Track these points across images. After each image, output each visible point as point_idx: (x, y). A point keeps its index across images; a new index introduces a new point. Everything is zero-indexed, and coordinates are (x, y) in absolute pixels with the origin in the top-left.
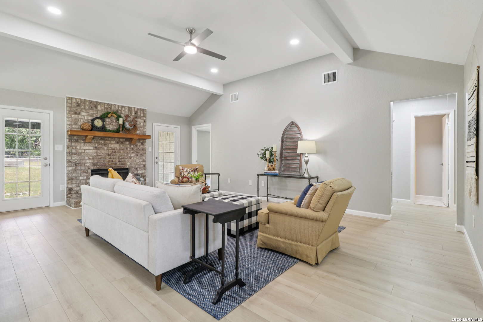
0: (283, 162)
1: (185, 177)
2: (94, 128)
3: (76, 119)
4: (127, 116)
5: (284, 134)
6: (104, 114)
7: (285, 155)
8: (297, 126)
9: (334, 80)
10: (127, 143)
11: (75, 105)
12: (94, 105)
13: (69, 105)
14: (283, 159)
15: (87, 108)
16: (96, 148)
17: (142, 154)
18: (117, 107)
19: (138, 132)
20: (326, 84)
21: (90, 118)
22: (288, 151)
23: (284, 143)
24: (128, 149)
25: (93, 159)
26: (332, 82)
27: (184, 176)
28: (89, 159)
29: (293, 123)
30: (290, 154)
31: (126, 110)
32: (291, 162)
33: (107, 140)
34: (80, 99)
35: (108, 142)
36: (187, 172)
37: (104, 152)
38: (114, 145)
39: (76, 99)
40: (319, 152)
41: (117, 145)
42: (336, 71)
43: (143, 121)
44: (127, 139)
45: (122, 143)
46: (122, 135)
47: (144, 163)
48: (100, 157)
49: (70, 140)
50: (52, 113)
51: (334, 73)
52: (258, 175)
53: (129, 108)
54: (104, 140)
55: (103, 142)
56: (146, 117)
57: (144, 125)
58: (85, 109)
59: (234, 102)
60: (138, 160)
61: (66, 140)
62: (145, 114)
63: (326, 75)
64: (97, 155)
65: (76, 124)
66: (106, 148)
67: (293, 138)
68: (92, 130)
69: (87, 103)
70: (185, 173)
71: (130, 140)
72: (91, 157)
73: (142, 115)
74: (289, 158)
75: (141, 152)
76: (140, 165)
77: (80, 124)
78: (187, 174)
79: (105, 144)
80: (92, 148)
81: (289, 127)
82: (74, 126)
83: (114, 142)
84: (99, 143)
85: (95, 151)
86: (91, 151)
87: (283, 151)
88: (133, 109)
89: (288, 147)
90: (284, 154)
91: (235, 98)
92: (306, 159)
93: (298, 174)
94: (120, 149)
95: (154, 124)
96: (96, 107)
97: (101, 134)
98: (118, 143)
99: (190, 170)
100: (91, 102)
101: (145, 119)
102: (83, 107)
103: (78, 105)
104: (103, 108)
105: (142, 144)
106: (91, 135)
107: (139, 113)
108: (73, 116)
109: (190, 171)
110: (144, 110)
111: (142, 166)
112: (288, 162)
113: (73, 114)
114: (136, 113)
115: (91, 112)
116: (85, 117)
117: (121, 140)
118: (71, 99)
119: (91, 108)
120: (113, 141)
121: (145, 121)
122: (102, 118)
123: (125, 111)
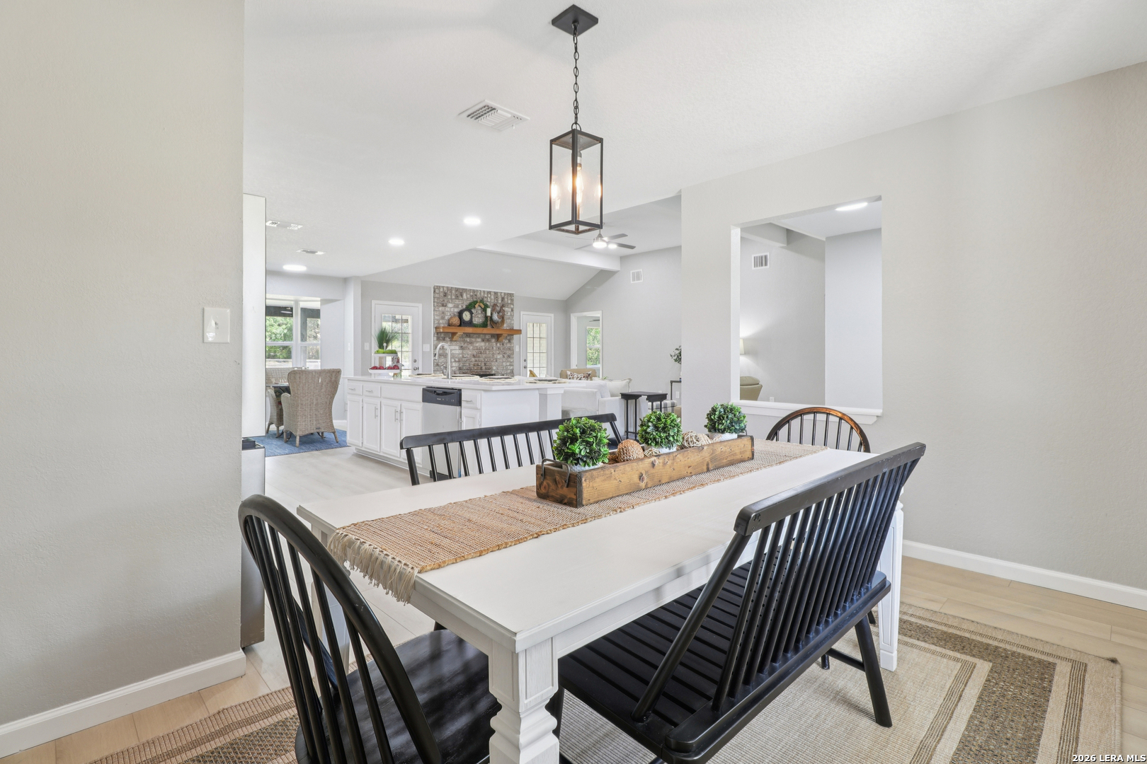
2: (462, 323)
3: (443, 313)
4: (495, 305)
6: (470, 304)
9: (766, 265)
10: (493, 340)
11: (442, 294)
12: (460, 293)
13: (437, 295)
15: (453, 297)
16: (462, 348)
17: (509, 355)
18: (482, 294)
19: (505, 325)
20: (756, 268)
21: (457, 310)
24: (495, 348)
25: (459, 361)
26: (764, 267)
28: (455, 361)
31: (492, 297)
33: (472, 337)
34: (447, 287)
35: (473, 340)
37: (470, 353)
38: (480, 344)
39: (443, 287)
40: (747, 353)
41: (483, 344)
42: (768, 254)
43: (510, 310)
44: (493, 336)
45: (488, 340)
46: (488, 330)
47: (511, 368)
48: (465, 359)
49: (438, 339)
50: (420, 306)
51: (766, 257)
52: (672, 382)
53: (496, 293)
54: (470, 337)
55: (468, 340)
56: (513, 304)
57: (511, 315)
58: (451, 299)
59: (636, 282)
60: (504, 364)
61: (433, 338)
62: (512, 300)
63: (757, 257)
64: (463, 357)
65: (443, 318)
66: (471, 347)
68: (460, 325)
69: (454, 292)
71: (498, 337)
72: (457, 360)
73: (509, 302)
75: (508, 352)
76: (507, 370)
77: (446, 318)
79: (471, 343)
80: (457, 348)
82: (441, 321)
83: (480, 340)
84: (465, 342)
85: (460, 351)
86: (457, 352)
88: (499, 294)
91: (637, 277)
94: (485, 349)
95: (522, 313)
96: (462, 296)
97: (469, 330)
98: (483, 341)
99: (582, 377)
100: (457, 290)
101: (512, 306)
102: (449, 297)
103: (445, 295)
104: (469, 296)
105: (509, 341)
106: (460, 331)
107: (506, 300)
108: (440, 308)
110: (511, 295)
111: (509, 371)
113: (440, 306)
114: (503, 299)
115: (457, 302)
116: (452, 309)
117: (487, 337)
118: (439, 287)
119: (457, 297)
120: (479, 337)
121: (512, 310)
122: (469, 308)
123: (490, 297)
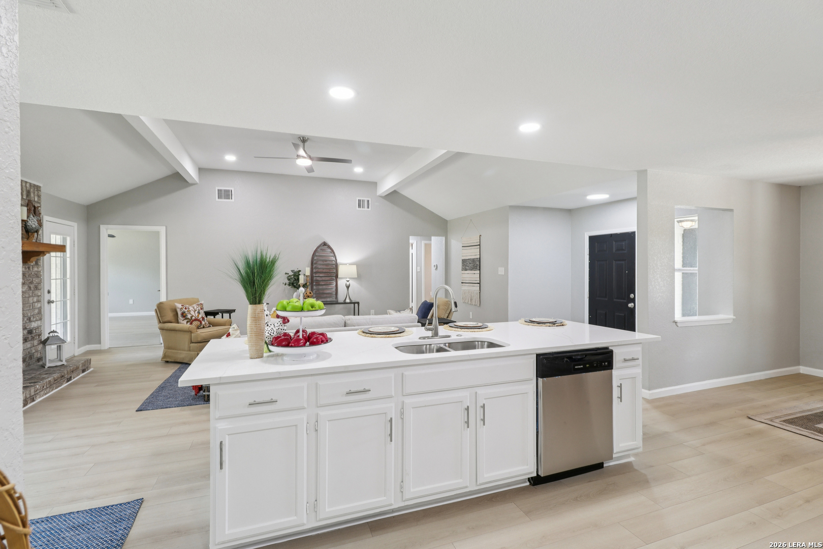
0: (315, 287)
1: (196, 320)
4: (31, 204)
5: (314, 255)
7: (317, 280)
8: (329, 247)
9: (368, 207)
14: (314, 284)
17: (37, 285)
20: (360, 209)
22: (321, 275)
23: (314, 266)
27: (193, 318)
29: (325, 244)
30: (324, 278)
32: (324, 287)
36: (196, 312)
42: (369, 199)
47: (39, 305)
59: (223, 200)
62: (39, 197)
63: (360, 200)
67: (326, 261)
70: (192, 313)
73: (36, 199)
74: (322, 283)
76: (34, 309)
78: (197, 315)
81: (320, 248)
87: (314, 275)
89: (320, 270)
90: (315, 278)
92: (348, 283)
93: (334, 300)
99: (199, 308)
107: (32, 195)
109: (199, 310)
111: (36, 311)
112: (320, 287)
